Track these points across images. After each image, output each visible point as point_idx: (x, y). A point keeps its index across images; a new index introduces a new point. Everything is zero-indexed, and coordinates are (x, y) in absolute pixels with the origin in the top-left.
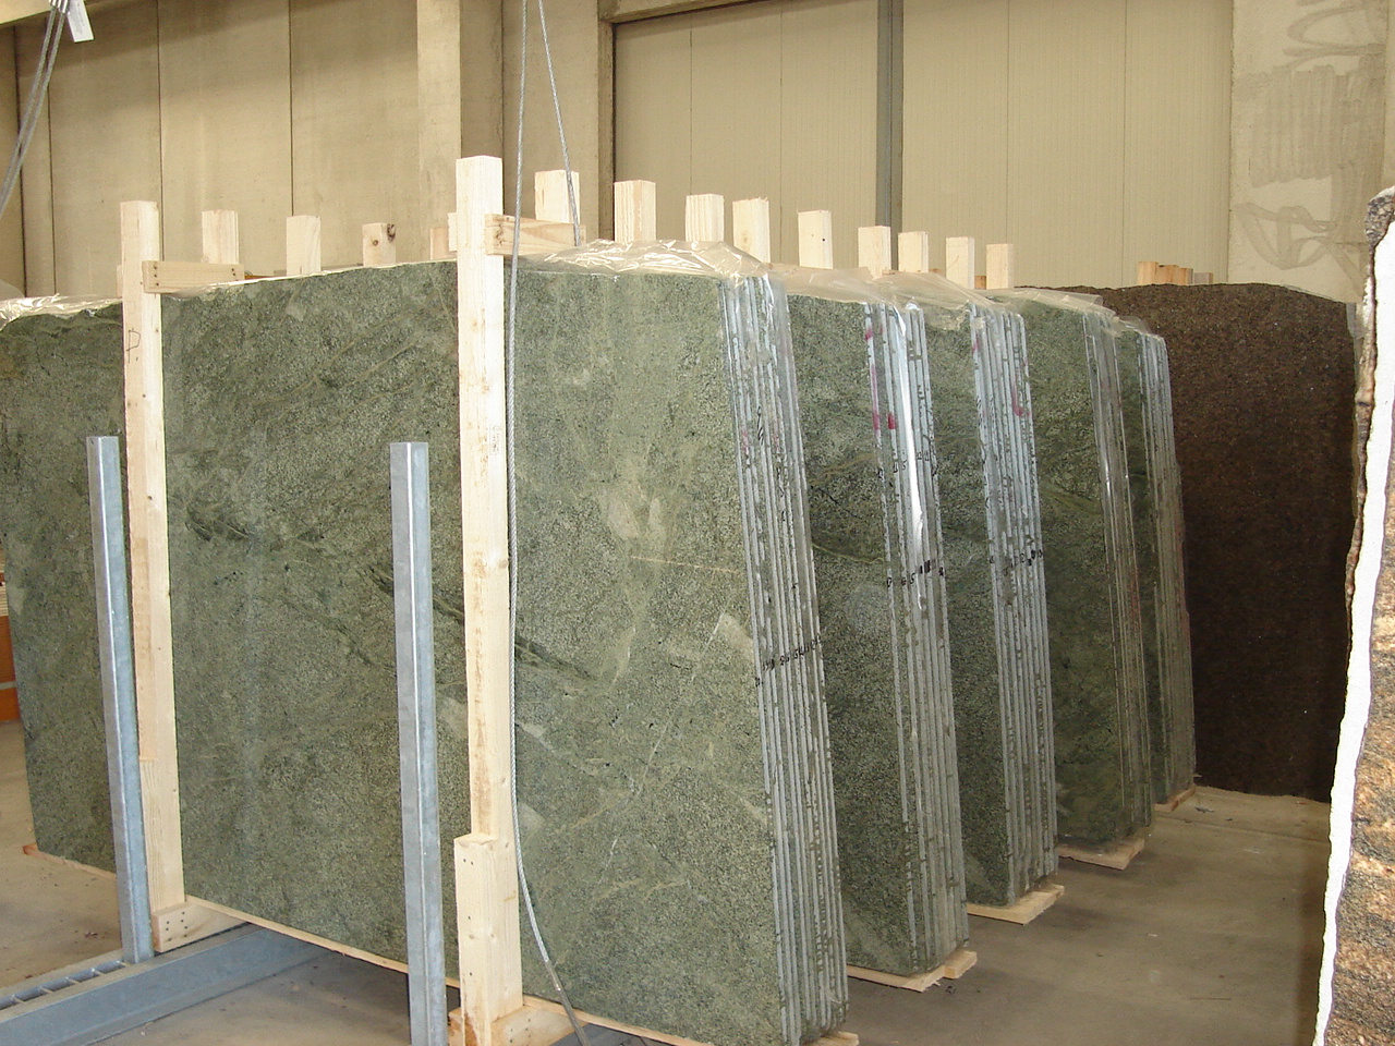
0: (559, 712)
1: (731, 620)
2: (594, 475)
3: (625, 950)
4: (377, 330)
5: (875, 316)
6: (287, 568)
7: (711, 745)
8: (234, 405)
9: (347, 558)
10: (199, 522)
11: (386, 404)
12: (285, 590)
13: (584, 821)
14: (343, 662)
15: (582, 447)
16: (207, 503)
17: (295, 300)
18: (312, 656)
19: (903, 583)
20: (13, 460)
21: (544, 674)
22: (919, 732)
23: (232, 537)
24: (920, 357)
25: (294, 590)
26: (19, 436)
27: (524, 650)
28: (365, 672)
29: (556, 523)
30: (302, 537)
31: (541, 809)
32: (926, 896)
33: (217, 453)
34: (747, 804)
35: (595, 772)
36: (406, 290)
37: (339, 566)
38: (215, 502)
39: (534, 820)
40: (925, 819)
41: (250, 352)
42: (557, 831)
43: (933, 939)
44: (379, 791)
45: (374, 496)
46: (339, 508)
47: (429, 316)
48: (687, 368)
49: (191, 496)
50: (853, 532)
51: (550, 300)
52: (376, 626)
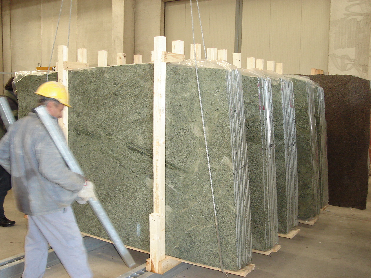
0: (178, 181)
1: (226, 158)
2: (190, 120)
3: (194, 243)
4: (130, 81)
5: (260, 81)
6: (102, 143)
7: (220, 190)
8: (88, 100)
9: (119, 141)
10: (78, 130)
11: (132, 100)
12: (102, 149)
13: (184, 210)
14: (117, 168)
15: (187, 112)
16: (80, 126)
17: (107, 72)
18: (109, 166)
19: (266, 150)
21: (174, 172)
22: (269, 188)
23: (87, 134)
24: (270, 92)
25: (104, 149)
26: (26, 107)
27: (169, 165)
28: (124, 171)
29: (179, 132)
30: (107, 135)
31: (172, 207)
32: (269, 231)
33: (83, 112)
34: (230, 206)
35: (188, 197)
36: (138, 71)
37: (117, 143)
38: (82, 125)
39: (170, 209)
40: (270, 211)
41: (93, 86)
42: (177, 212)
43: (271, 242)
44: (127, 202)
45: (128, 124)
46: (117, 127)
47: (144, 78)
48: (217, 93)
49: (75, 123)
50: (253, 136)
51: (179, 74)
52: (127, 158)
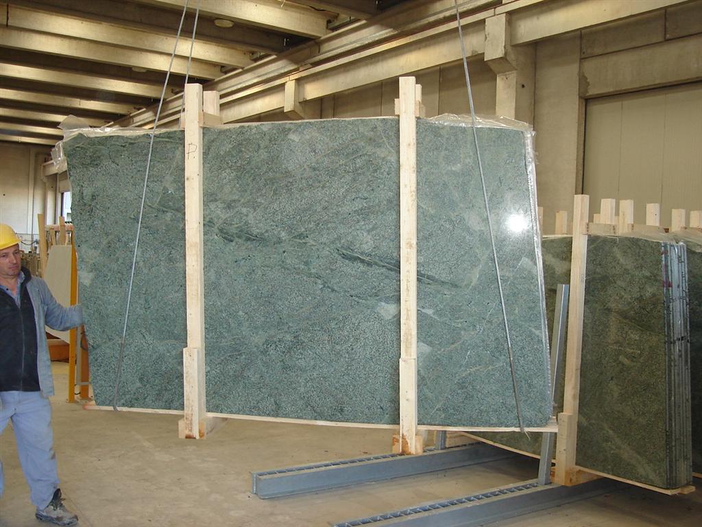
0: (441, 302)
1: (527, 259)
2: (462, 205)
3: (472, 396)
4: (343, 146)
6: (284, 252)
7: (517, 309)
8: (251, 178)
9: (323, 246)
10: (227, 233)
11: (348, 178)
12: (283, 262)
13: (453, 346)
14: (318, 292)
15: (456, 195)
16: (231, 224)
17: (294, 132)
18: (299, 291)
20: (88, 208)
21: (432, 288)
23: (248, 239)
25: (288, 261)
27: (420, 277)
28: (332, 295)
29: (442, 225)
30: (295, 237)
31: (430, 344)
33: (240, 201)
34: (533, 330)
35: (460, 325)
36: (361, 130)
37: (318, 250)
38: (237, 224)
39: (427, 349)
41: (263, 154)
42: (439, 352)
44: (338, 347)
45: (340, 218)
46: (318, 224)
47: (374, 141)
48: (508, 164)
49: (221, 221)
51: (441, 136)
52: (339, 274)
